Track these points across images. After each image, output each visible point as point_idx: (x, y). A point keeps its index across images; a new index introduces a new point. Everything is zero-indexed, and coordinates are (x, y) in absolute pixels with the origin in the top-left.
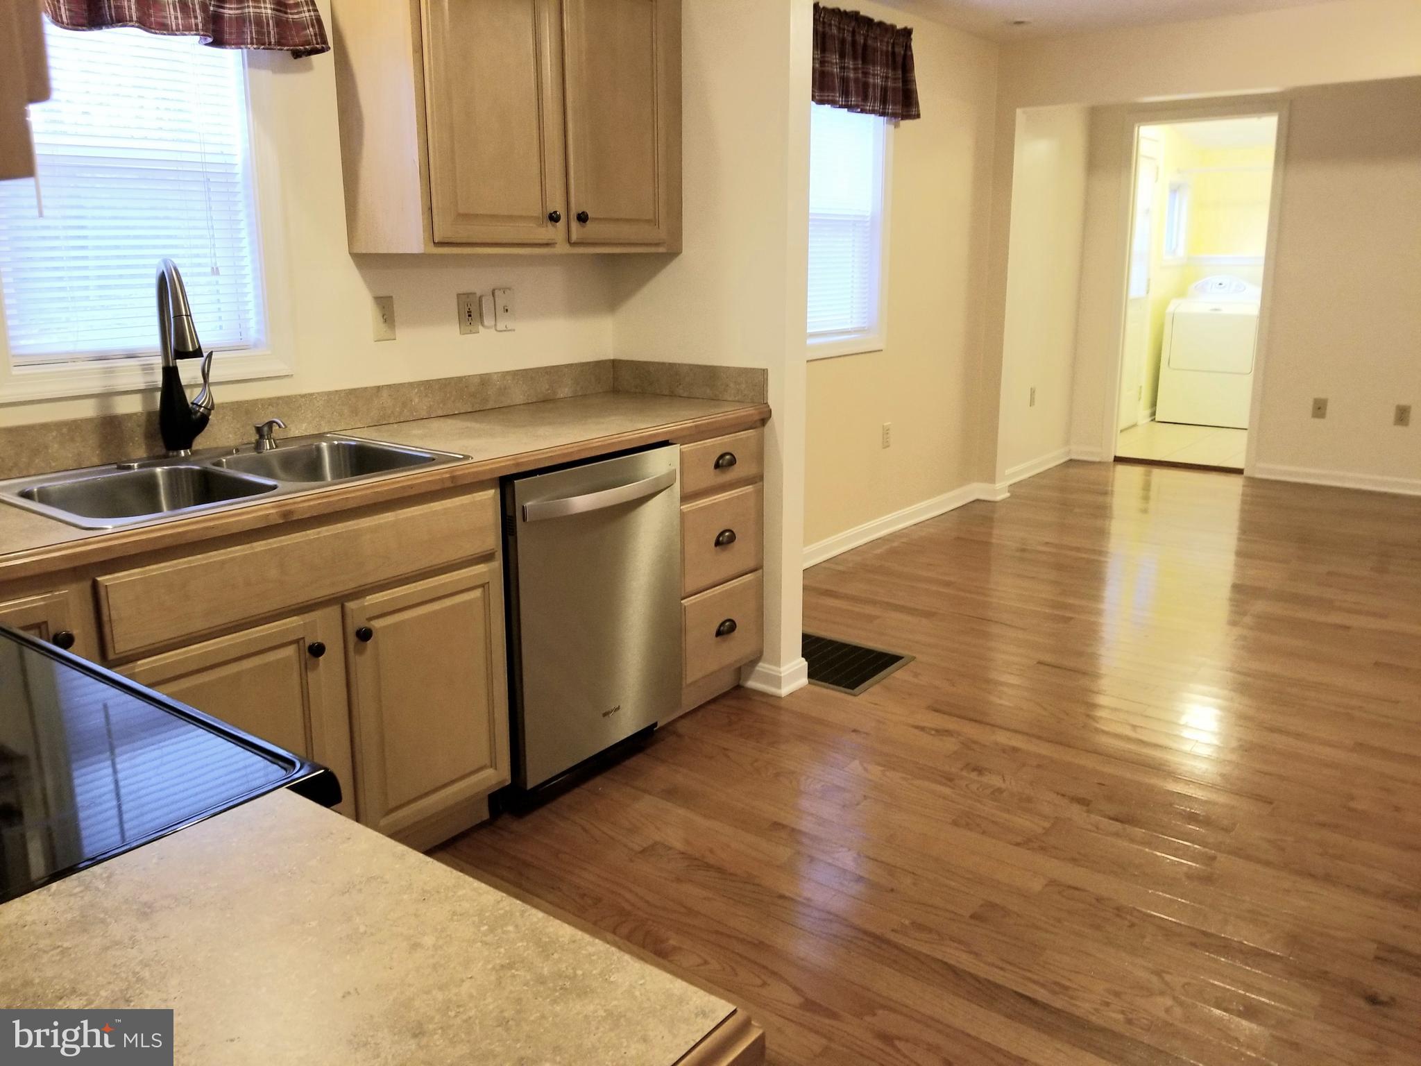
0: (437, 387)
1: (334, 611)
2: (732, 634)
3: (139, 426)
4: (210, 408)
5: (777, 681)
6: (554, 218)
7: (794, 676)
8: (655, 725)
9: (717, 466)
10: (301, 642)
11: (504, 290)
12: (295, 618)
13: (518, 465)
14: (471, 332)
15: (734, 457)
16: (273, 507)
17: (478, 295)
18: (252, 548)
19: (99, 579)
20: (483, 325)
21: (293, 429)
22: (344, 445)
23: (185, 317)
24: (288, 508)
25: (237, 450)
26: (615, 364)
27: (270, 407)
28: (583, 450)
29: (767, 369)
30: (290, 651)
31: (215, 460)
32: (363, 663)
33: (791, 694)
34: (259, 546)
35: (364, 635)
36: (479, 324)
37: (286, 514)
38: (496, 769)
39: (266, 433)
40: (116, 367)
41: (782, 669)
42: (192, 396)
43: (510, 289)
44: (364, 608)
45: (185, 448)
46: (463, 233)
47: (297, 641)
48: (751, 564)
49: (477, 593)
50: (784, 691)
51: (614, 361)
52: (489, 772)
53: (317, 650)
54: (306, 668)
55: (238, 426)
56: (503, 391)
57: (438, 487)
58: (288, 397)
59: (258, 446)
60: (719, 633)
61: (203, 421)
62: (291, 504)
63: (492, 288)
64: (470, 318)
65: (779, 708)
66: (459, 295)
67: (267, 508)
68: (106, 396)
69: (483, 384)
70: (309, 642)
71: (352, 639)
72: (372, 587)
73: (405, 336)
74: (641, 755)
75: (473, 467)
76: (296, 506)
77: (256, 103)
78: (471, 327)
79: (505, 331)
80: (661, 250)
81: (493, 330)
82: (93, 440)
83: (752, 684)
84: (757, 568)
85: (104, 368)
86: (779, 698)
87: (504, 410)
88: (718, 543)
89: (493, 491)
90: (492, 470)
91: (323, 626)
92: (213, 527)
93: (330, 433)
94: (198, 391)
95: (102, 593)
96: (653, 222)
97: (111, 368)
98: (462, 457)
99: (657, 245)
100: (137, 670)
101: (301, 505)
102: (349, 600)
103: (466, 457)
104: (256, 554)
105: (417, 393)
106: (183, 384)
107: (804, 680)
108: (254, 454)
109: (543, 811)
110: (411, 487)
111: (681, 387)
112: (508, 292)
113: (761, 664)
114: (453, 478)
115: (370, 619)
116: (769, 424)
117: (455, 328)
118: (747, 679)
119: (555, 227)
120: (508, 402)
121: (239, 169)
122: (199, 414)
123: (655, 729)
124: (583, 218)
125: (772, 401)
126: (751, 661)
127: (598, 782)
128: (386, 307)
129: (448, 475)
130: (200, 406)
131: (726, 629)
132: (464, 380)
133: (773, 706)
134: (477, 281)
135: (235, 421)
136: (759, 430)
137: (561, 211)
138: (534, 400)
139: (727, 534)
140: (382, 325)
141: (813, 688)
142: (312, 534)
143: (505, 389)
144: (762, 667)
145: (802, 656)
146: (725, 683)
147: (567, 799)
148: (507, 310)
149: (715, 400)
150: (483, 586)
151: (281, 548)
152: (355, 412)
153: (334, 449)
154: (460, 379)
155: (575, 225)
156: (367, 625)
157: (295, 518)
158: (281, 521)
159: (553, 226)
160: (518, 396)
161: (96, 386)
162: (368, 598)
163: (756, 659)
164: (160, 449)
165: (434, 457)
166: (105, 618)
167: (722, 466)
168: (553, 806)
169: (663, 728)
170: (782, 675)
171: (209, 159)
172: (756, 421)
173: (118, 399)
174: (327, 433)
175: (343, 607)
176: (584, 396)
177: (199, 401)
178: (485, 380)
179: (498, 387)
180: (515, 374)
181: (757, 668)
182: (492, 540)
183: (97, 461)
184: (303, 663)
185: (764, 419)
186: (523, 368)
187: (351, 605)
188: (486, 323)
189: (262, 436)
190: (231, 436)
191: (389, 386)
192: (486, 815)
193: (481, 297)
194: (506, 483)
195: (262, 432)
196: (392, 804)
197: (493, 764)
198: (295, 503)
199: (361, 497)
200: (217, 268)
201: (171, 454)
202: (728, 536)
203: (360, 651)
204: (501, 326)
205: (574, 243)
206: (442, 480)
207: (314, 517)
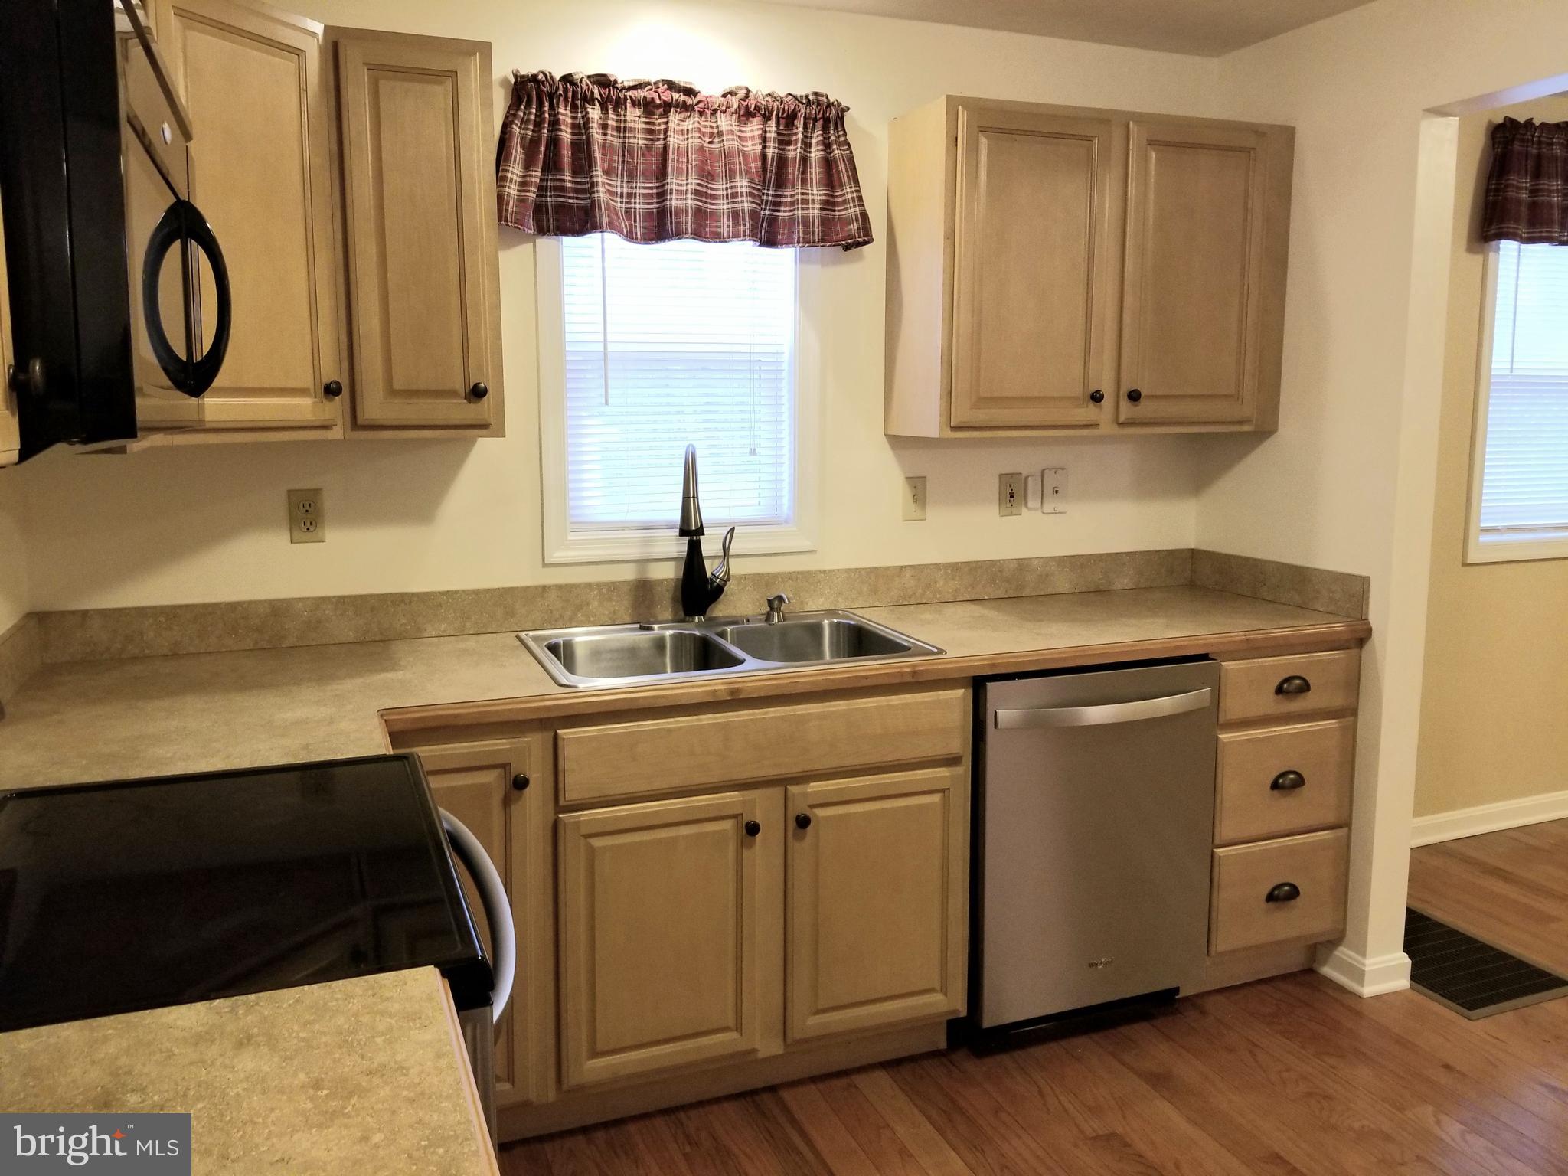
0: (966, 570)
1: (776, 792)
2: (1293, 902)
3: (668, 590)
4: (728, 578)
5: (1359, 975)
6: (1097, 398)
7: (1388, 973)
8: (1176, 990)
9: (1279, 690)
10: (740, 818)
11: (1056, 470)
12: (736, 793)
13: (993, 665)
14: (1012, 514)
15: (1308, 683)
16: (722, 684)
17: (1024, 475)
18: (700, 720)
19: (559, 731)
20: (1027, 508)
21: (810, 603)
22: (844, 624)
23: (692, 499)
24: (736, 686)
25: (748, 621)
26: (1194, 554)
27: (790, 581)
28: (1078, 656)
29: (1369, 577)
30: (727, 825)
31: (719, 629)
32: (802, 849)
33: (1378, 998)
34: (706, 719)
35: (803, 822)
36: (1023, 505)
37: (733, 692)
38: (946, 995)
39: (776, 607)
40: (654, 537)
41: (1367, 961)
42: (711, 567)
43: (1063, 469)
44: (805, 795)
45: (699, 615)
46: (982, 416)
47: (735, 817)
48: (1331, 818)
49: (936, 798)
50: (1368, 990)
51: (1193, 550)
52: (939, 997)
53: (753, 829)
54: (742, 846)
55: (758, 597)
56: (1045, 578)
57: (897, 681)
58: (808, 572)
59: (768, 618)
60: (1271, 898)
61: (720, 590)
62: (739, 682)
63: (1041, 468)
64: (1012, 499)
65: (1358, 1014)
66: (1001, 476)
67: (716, 684)
68: (643, 562)
69: (1021, 570)
70: (746, 819)
71: (792, 824)
72: (814, 775)
73: (938, 516)
74: (1145, 1025)
75: (940, 664)
76: (745, 685)
77: (804, 295)
78: (1011, 509)
79: (1053, 513)
80: (1246, 428)
81: (1039, 513)
82: (626, 602)
83: (1327, 971)
84: (1343, 824)
85: (644, 537)
86: (1359, 997)
87: (1040, 599)
88: (1275, 786)
89: (962, 691)
90: (961, 669)
91: (764, 807)
92: (663, 697)
93: (841, 610)
94: (717, 562)
95: (560, 743)
96: (1236, 397)
97: (651, 537)
98: (936, 650)
99: (1241, 423)
100: (582, 819)
101: (750, 685)
102: (791, 784)
103: (941, 651)
104: (702, 726)
105: (942, 576)
106: (703, 555)
107: (1403, 982)
108: (763, 624)
109: (1005, 1059)
110: (866, 677)
111: (1265, 588)
112: (1060, 471)
113: (1342, 948)
114: (914, 673)
115: (812, 807)
116: (1367, 647)
117: (994, 509)
118: (1324, 963)
119: (1101, 407)
120: (1050, 591)
121: (786, 358)
122: (715, 584)
123: (1177, 997)
124: (1134, 396)
125: (1374, 618)
126: (1330, 942)
127: (1081, 1044)
128: (919, 489)
129: (908, 670)
130: (718, 578)
131: (1283, 895)
132: (998, 563)
133: (1351, 1010)
134: (1024, 461)
135: (755, 592)
136: (1354, 652)
137: (1107, 389)
138: (1083, 590)
139: (1292, 776)
140: (912, 506)
141: (1418, 997)
142: (759, 713)
143: (1047, 576)
144: (1343, 952)
145: (1404, 951)
146: (1293, 961)
147: (1038, 1051)
148: (1057, 492)
149: (1303, 608)
150: (943, 791)
151: (727, 724)
152: (874, 591)
153: (836, 628)
154: (993, 563)
155: (1125, 404)
156: (809, 813)
157: (741, 697)
158: (729, 698)
159: (1095, 406)
160: (1062, 583)
161: (634, 552)
162: (812, 784)
163: (1336, 939)
164: (682, 614)
165: (911, 645)
166: (560, 768)
167: (1288, 692)
168: (1019, 1054)
169: (1186, 999)
170: (1366, 969)
171: (757, 349)
172: (1347, 641)
173: (653, 566)
174: (838, 610)
175: (786, 789)
176: (1148, 589)
177: (717, 572)
178: (1022, 565)
179: (1038, 573)
180: (1062, 561)
181: (1336, 953)
182: (959, 743)
183: (628, 619)
184: (740, 837)
185: (1360, 638)
186: (1072, 554)
187: (794, 789)
188: (1030, 504)
189: (772, 609)
190: (750, 606)
191: (913, 567)
192: (943, 1044)
193: (1026, 478)
194: (979, 684)
195: (775, 603)
196: (821, 1005)
197: (944, 990)
198: (744, 682)
199: (812, 683)
200: (755, 450)
201: (687, 619)
202: (1291, 779)
203: (799, 838)
204: (1048, 508)
205: (1121, 424)
206: (902, 674)
207: (762, 697)
